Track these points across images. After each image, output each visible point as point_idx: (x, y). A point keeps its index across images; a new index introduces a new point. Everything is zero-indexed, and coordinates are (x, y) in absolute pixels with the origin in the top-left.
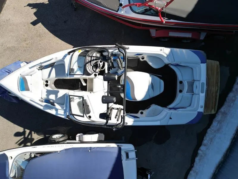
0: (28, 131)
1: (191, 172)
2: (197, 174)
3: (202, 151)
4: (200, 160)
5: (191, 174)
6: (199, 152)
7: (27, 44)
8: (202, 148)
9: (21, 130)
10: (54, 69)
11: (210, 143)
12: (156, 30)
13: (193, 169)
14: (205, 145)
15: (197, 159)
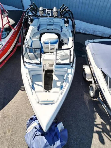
0: (96, 129)
1: (95, 34)
2: (94, 31)
3: (83, 31)
4: (87, 31)
5: (96, 34)
6: (83, 32)
7: (9, 131)
8: (81, 31)
9: (96, 137)
10: (36, 83)
11: (78, 28)
12: (19, 43)
13: (93, 34)
14: (80, 31)
15: (88, 33)
